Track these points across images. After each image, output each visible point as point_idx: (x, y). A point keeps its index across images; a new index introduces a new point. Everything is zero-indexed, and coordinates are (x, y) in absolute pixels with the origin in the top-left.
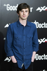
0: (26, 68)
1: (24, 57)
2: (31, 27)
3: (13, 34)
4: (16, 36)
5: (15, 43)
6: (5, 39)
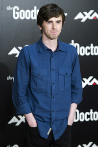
0: (56, 137)
1: (54, 115)
2: (66, 52)
3: (30, 68)
4: (35, 72)
5: (33, 85)
6: (9, 78)
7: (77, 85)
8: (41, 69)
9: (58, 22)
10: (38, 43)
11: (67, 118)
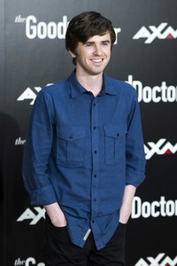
0: (100, 245)
1: (95, 208)
3: (54, 126)
4: (64, 132)
5: (60, 155)
7: (136, 154)
8: (74, 127)
9: (104, 43)
10: (69, 79)
11: (118, 212)
